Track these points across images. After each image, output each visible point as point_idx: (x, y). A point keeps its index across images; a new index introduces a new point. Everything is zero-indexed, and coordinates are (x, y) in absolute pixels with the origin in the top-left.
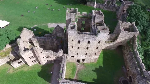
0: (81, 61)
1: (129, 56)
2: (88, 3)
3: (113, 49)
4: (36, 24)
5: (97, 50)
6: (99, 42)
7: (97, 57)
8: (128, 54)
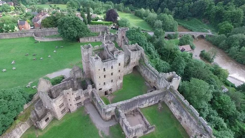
0: (109, 92)
1: (145, 71)
2: (81, 40)
3: (130, 72)
4: (30, 81)
5: (120, 73)
6: (119, 64)
7: (121, 81)
8: (144, 70)
